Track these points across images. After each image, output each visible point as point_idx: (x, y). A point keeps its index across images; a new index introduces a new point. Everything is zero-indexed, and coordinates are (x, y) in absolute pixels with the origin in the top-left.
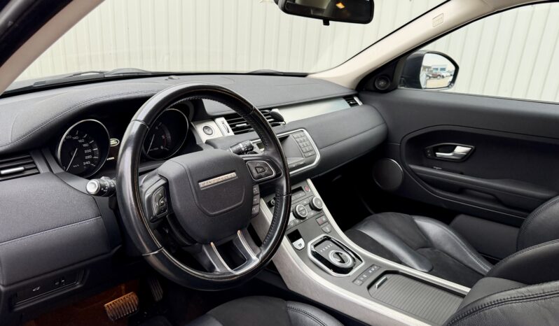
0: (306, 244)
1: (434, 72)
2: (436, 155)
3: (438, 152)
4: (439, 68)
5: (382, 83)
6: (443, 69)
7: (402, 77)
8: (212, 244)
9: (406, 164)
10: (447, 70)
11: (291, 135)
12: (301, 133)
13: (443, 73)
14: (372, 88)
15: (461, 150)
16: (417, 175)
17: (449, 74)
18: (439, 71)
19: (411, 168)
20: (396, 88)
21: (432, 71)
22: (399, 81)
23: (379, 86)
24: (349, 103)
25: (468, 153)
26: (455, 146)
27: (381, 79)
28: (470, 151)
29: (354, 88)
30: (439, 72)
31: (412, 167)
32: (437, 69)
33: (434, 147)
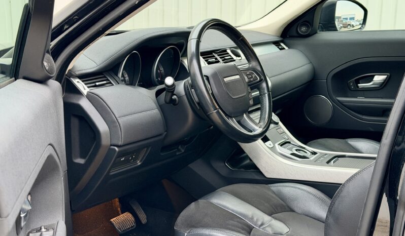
0: (274, 144)
1: (344, 21)
2: (358, 87)
3: (360, 84)
4: (349, 17)
5: (304, 29)
6: (352, 19)
7: (320, 23)
8: (234, 119)
9: (334, 97)
10: (356, 19)
13: (352, 23)
14: (295, 34)
15: (379, 78)
16: (344, 105)
17: (358, 23)
18: (349, 20)
19: (338, 101)
20: (316, 33)
21: (342, 21)
22: (318, 27)
23: (301, 31)
24: (278, 47)
25: (385, 80)
26: (374, 76)
27: (303, 25)
28: (387, 78)
29: (280, 35)
30: (349, 22)
31: (339, 99)
32: (346, 19)
33: (356, 80)
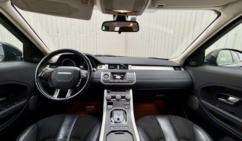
0: (113, 108)
2: (218, 99)
8: (59, 89)
9: (200, 99)
11: (127, 73)
12: (132, 73)
19: (202, 102)
23: (192, 64)
28: (239, 101)
33: (217, 95)
